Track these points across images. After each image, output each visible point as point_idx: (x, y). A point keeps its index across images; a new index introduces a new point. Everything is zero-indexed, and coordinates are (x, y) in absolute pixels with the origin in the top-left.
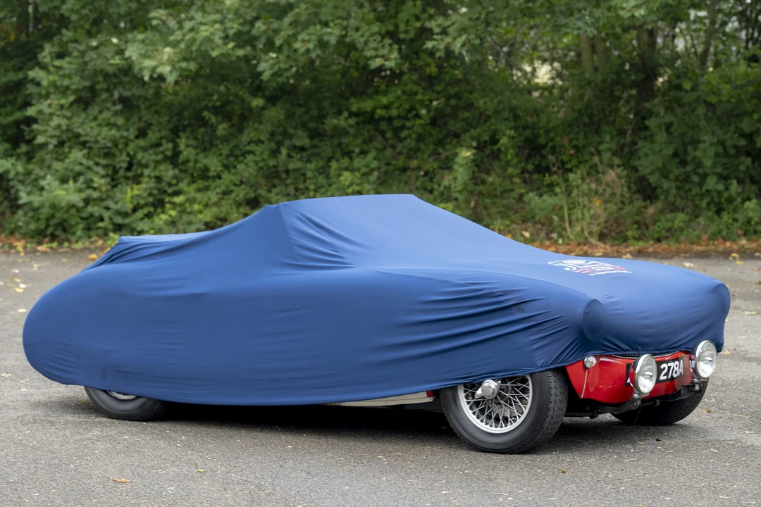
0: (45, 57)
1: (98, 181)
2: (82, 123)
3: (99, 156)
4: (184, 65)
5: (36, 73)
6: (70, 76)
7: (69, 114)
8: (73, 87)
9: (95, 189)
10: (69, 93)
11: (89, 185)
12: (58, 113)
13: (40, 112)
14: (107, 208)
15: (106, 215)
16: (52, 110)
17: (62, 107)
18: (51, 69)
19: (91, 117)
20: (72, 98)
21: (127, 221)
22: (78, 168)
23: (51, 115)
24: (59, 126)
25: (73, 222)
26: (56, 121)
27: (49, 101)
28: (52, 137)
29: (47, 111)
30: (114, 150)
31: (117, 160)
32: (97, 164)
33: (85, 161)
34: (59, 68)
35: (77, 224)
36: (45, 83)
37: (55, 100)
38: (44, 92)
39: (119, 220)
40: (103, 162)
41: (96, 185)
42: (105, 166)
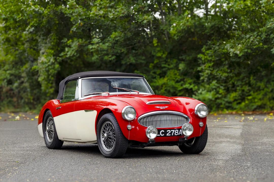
0: (203, 50)
1: (221, 91)
2: (217, 72)
3: (222, 83)
4: (246, 50)
5: (200, 56)
6: (212, 56)
7: (212, 69)
8: (213, 60)
9: (220, 94)
10: (212, 62)
11: (217, 93)
12: (208, 69)
13: (202, 69)
14: (224, 101)
15: (223, 103)
16: (206, 68)
17: (209, 67)
18: (206, 54)
19: (220, 70)
20: (212, 64)
21: (230, 105)
22: (214, 87)
23: (206, 69)
24: (208, 73)
25: (212, 105)
26: (207, 71)
27: (205, 65)
28: (206, 77)
29: (204, 68)
30: (228, 81)
31: (228, 84)
32: (222, 86)
33: (216, 85)
34: (208, 54)
35: (214, 106)
36: (203, 59)
37: (207, 65)
38: (204, 62)
39: (227, 104)
40: (224, 85)
41: (220, 93)
42: (224, 86)
